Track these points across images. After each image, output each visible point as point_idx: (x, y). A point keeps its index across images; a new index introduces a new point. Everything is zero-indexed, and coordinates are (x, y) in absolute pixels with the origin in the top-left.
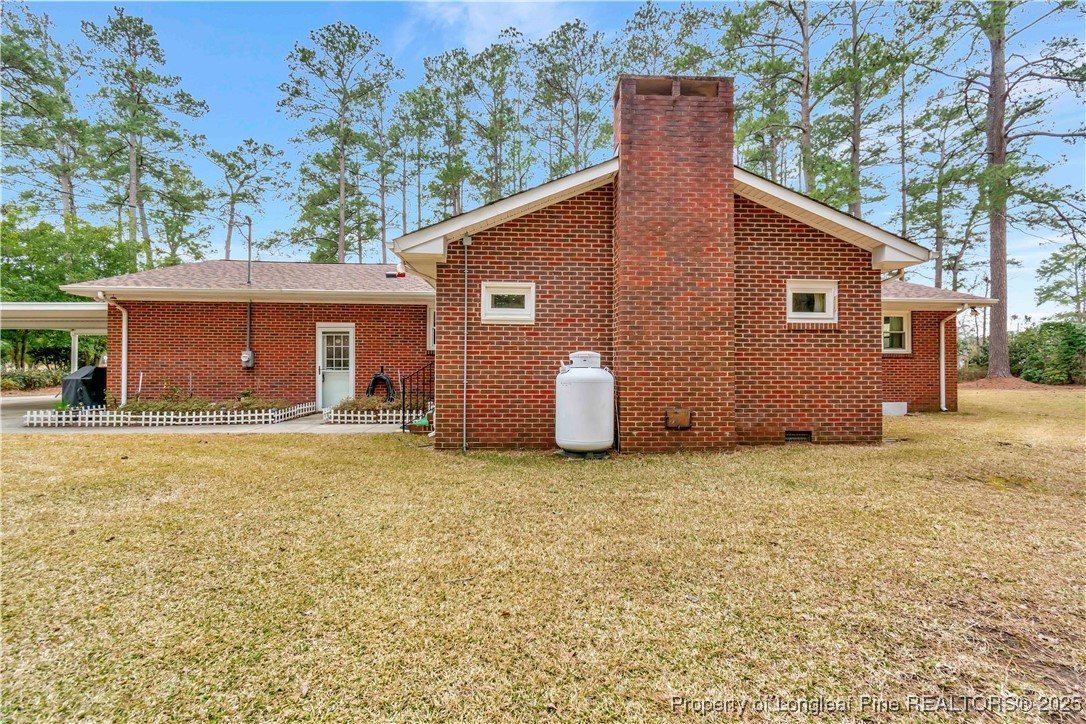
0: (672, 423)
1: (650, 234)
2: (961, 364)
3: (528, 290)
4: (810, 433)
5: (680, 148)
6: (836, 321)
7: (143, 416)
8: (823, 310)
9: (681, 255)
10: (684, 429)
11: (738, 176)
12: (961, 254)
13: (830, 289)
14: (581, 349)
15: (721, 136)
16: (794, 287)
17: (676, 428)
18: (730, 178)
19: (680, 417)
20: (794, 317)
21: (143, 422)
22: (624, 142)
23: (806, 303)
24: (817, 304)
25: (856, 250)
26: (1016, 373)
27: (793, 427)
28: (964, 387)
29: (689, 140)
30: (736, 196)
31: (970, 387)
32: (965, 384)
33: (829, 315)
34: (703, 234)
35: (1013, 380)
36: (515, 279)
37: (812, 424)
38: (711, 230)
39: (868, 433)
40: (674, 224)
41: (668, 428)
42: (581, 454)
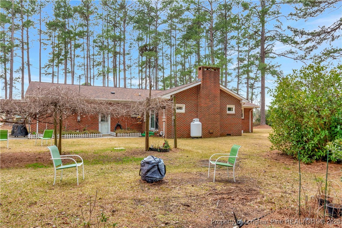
0: (210, 132)
1: (207, 96)
2: (254, 121)
3: (183, 106)
4: (230, 134)
5: (211, 80)
6: (234, 113)
7: (65, 135)
8: (232, 111)
9: (212, 101)
10: (212, 133)
11: (221, 86)
12: (254, 83)
13: (233, 107)
14: (195, 118)
15: (218, 78)
16: (228, 106)
17: (211, 133)
18: (219, 86)
19: (211, 131)
20: (228, 112)
21: (65, 137)
22: (202, 79)
23: (230, 109)
24: (231, 110)
25: (238, 99)
26: (267, 124)
27: (228, 133)
28: (255, 128)
29: (213, 79)
30: (220, 89)
31: (256, 128)
32: (255, 127)
33: (233, 112)
34: (215, 97)
35: (266, 126)
36: (181, 104)
37: (231, 133)
38: (217, 96)
39: (240, 135)
40: (211, 95)
41: (209, 133)
42: (197, 138)
